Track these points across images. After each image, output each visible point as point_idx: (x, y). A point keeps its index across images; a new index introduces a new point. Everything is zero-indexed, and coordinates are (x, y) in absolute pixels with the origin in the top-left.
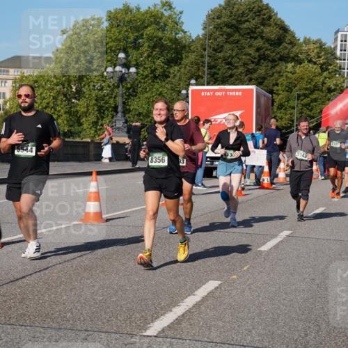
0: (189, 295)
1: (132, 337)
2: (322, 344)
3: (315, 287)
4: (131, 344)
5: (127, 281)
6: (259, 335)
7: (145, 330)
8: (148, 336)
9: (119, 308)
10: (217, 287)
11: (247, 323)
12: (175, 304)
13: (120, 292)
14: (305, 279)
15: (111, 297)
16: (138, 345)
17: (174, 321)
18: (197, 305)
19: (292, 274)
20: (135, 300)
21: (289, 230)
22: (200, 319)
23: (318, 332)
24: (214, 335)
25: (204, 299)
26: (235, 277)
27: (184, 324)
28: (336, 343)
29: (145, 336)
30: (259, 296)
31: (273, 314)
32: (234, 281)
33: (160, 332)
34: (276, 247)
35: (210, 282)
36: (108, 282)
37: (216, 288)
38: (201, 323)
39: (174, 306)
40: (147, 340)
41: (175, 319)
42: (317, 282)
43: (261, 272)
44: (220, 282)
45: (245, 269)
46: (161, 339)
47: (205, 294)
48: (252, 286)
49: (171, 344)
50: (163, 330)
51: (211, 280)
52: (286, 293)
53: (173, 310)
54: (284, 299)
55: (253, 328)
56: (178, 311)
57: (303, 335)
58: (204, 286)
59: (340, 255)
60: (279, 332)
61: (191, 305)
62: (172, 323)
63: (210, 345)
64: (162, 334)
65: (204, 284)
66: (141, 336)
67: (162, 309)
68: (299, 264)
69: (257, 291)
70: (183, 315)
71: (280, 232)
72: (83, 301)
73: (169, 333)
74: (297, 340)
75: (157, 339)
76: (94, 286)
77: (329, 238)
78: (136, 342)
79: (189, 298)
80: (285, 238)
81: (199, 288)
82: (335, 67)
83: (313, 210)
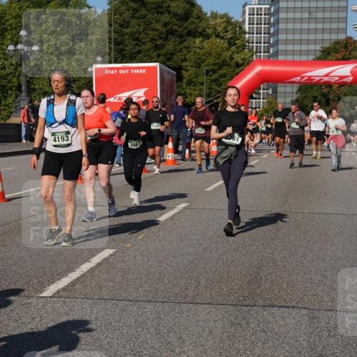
0: (85, 262)
1: (29, 299)
3: (201, 251)
4: (28, 304)
6: (145, 291)
7: (42, 293)
8: (44, 297)
9: (18, 276)
10: (112, 255)
11: (135, 282)
12: (72, 270)
13: (20, 263)
14: (194, 244)
15: (11, 267)
16: (34, 304)
17: (69, 284)
18: (92, 271)
19: (182, 241)
20: (33, 268)
21: (186, 202)
22: (93, 281)
23: (197, 286)
24: (105, 294)
25: (99, 265)
26: (129, 245)
27: (77, 286)
28: (211, 295)
29: (41, 297)
30: (149, 260)
31: (159, 274)
32: (128, 249)
33: (55, 294)
34: (172, 218)
35: (106, 250)
36: (8, 254)
38: (93, 285)
39: (70, 272)
40: (43, 300)
41: (69, 282)
42: (204, 246)
43: (155, 240)
44: (114, 250)
45: (140, 237)
46: (56, 299)
47: (100, 261)
48: (144, 252)
49: (65, 302)
50: (58, 292)
51: (107, 248)
52: (174, 257)
53: (69, 275)
54: (171, 262)
55: (141, 286)
56: (73, 276)
57: (183, 289)
58: (99, 254)
60: (163, 288)
61: (85, 270)
62: (67, 286)
63: (99, 301)
64: (57, 295)
65: (100, 252)
66: (37, 297)
67: (58, 274)
68: (190, 232)
69: (148, 256)
70: (78, 279)
71: (178, 205)
73: (64, 294)
74: (177, 294)
75: (52, 299)
78: (32, 302)
79: (84, 265)
80: (181, 210)
81: (95, 256)
82: (243, 41)
83: (212, 184)
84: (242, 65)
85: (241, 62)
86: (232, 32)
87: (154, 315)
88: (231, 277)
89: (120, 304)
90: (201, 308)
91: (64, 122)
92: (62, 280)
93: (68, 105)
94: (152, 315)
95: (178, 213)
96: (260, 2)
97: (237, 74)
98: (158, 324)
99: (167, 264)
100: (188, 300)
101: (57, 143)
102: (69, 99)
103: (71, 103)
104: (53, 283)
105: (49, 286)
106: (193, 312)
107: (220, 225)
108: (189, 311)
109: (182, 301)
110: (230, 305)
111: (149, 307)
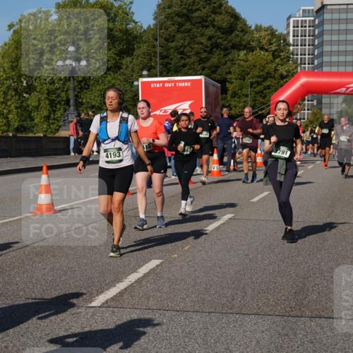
0: (133, 272)
1: (78, 308)
2: (245, 306)
3: (247, 261)
4: (78, 313)
5: (75, 264)
7: (91, 302)
8: (93, 307)
9: (67, 286)
10: (159, 265)
11: (182, 293)
12: (120, 280)
13: (69, 273)
14: (239, 255)
15: (60, 277)
16: (83, 314)
17: (117, 294)
18: (139, 281)
19: (228, 251)
20: (82, 278)
21: (232, 213)
22: (140, 292)
23: (244, 297)
24: (152, 303)
25: (146, 275)
26: (176, 256)
27: (125, 296)
28: (258, 305)
29: (90, 307)
30: (195, 271)
31: (206, 284)
32: (174, 259)
33: (103, 304)
34: (217, 229)
35: (153, 261)
36: (58, 265)
37: (157, 266)
38: (141, 295)
39: (118, 282)
40: (92, 310)
41: (117, 292)
42: (251, 257)
43: (201, 251)
44: (161, 261)
45: (186, 248)
46: (104, 309)
47: (147, 271)
48: (190, 263)
49: (113, 312)
50: (107, 302)
51: (153, 259)
52: (220, 268)
53: (117, 285)
54: (218, 272)
55: (188, 297)
56: (121, 286)
57: (230, 300)
58: (147, 265)
59: (276, 233)
60: (210, 299)
61: (133, 281)
62: (115, 296)
63: (147, 311)
64: (106, 304)
65: (146, 263)
66: (86, 307)
67: (106, 285)
68: (236, 242)
69: (194, 267)
70: (125, 289)
71: (223, 216)
72: (34, 281)
73: (113, 304)
74: (224, 304)
75: (101, 309)
76: (45, 269)
77: (268, 219)
78: (81, 312)
79: (132, 275)
80: (226, 221)
81: (142, 266)
82: (287, 53)
83: (258, 195)
84: (286, 77)
85: (285, 73)
86: (276, 44)
87: (201, 326)
88: (277, 288)
89: (168, 314)
90: (247, 319)
91: (117, 138)
92: (111, 290)
93: (121, 122)
94: (199, 325)
95: (224, 224)
96: (305, 15)
97: (282, 86)
98: (205, 334)
99: (214, 275)
100: (234, 310)
101: (109, 159)
102: (121, 117)
103: (124, 121)
104: (101, 293)
105: (97, 295)
106: (240, 323)
107: (266, 235)
108: (236, 321)
109: (229, 311)
110: (277, 315)
111: (196, 317)
